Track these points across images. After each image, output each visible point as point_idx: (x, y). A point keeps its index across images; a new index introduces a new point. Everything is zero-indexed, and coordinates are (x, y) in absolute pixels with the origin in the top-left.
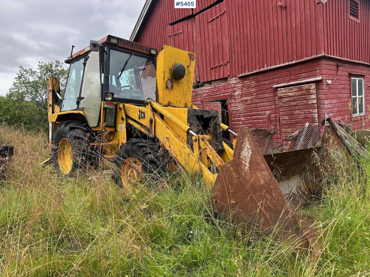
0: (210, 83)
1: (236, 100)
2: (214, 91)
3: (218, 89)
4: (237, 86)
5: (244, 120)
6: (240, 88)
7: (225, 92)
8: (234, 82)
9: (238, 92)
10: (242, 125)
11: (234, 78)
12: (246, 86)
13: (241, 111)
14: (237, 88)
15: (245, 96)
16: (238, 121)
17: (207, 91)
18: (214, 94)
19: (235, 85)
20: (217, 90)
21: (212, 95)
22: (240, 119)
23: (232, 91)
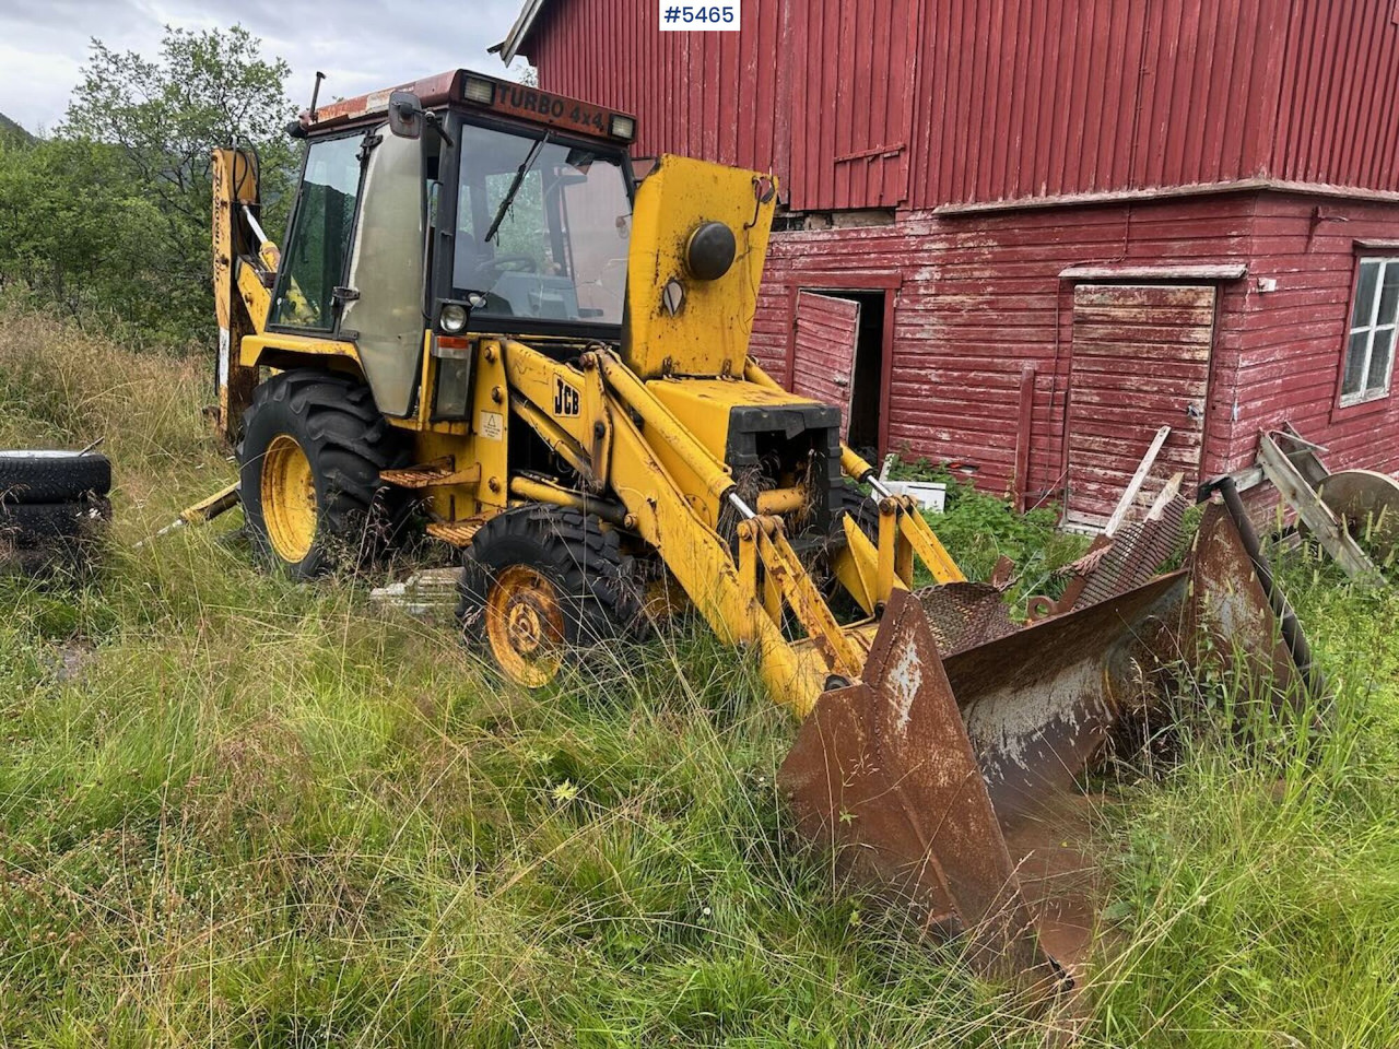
0: (827, 215)
1: (918, 301)
2: (839, 251)
3: (855, 246)
4: (926, 247)
5: (938, 380)
6: (937, 258)
7: (878, 264)
8: (920, 230)
9: (930, 272)
10: (927, 396)
11: (920, 215)
12: (961, 251)
13: (931, 346)
14: (926, 255)
15: (954, 291)
16: (917, 382)
17: (812, 248)
18: (837, 265)
19: (922, 243)
20: (850, 250)
21: (831, 266)
22: (923, 372)
23: (907, 263)
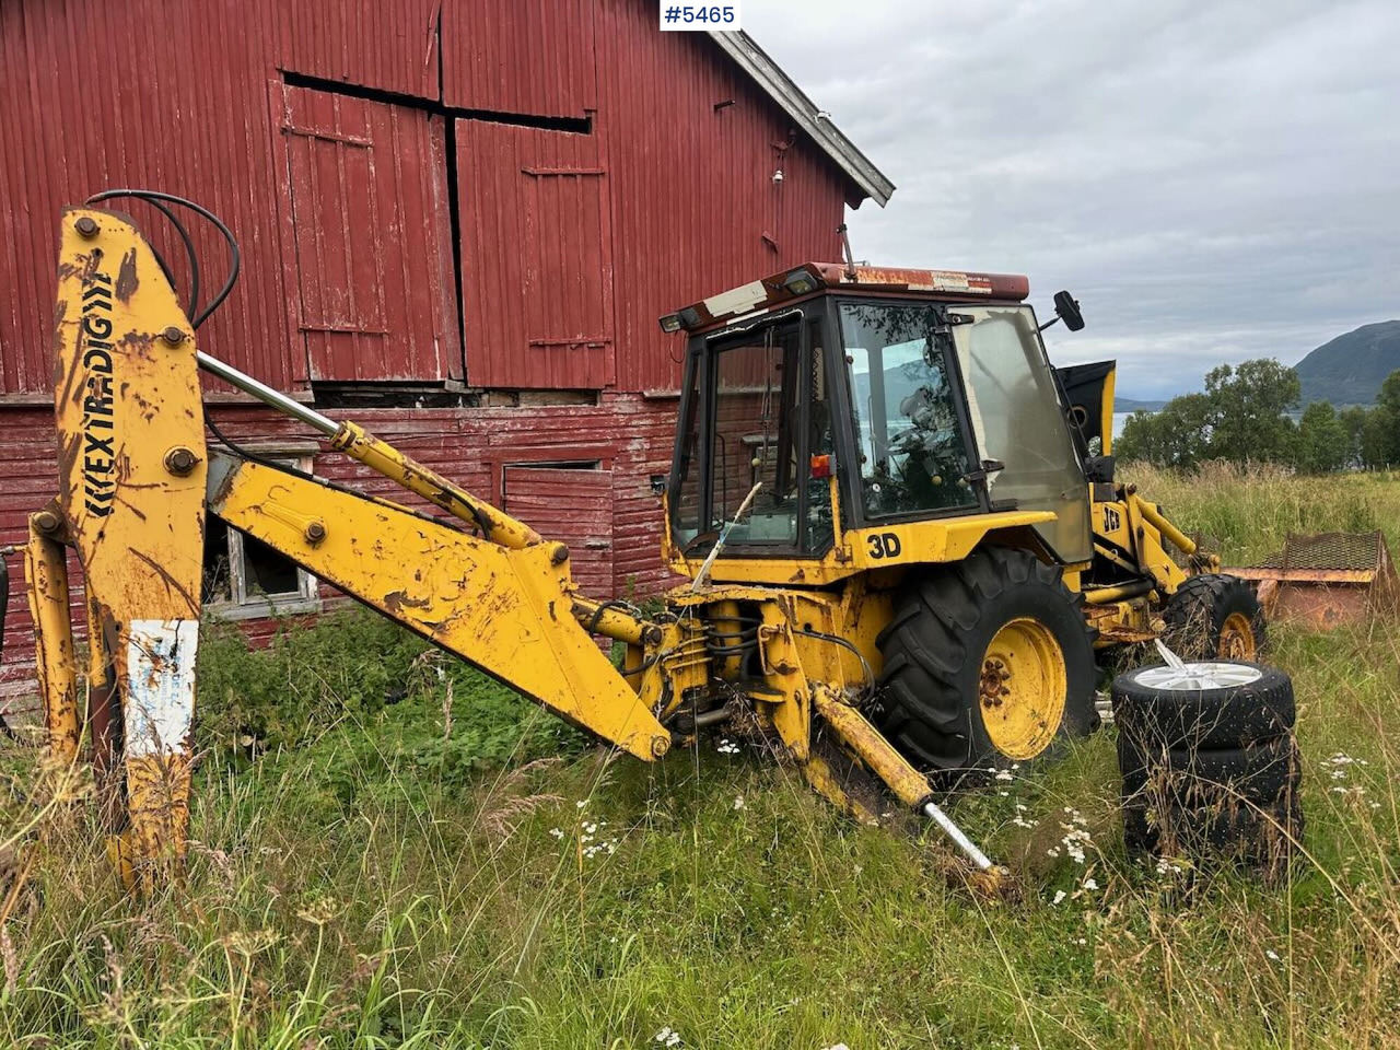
0: (510, 394)
1: (632, 468)
2: (547, 427)
3: (563, 422)
4: (634, 423)
5: (655, 529)
6: (644, 432)
7: (590, 438)
8: (627, 409)
9: (640, 444)
10: (647, 545)
11: (625, 397)
12: (664, 426)
13: (646, 503)
14: (635, 429)
15: (662, 457)
16: (637, 535)
17: (513, 424)
18: (545, 440)
19: (631, 420)
20: (558, 426)
21: (538, 441)
22: (642, 526)
23: (619, 436)
